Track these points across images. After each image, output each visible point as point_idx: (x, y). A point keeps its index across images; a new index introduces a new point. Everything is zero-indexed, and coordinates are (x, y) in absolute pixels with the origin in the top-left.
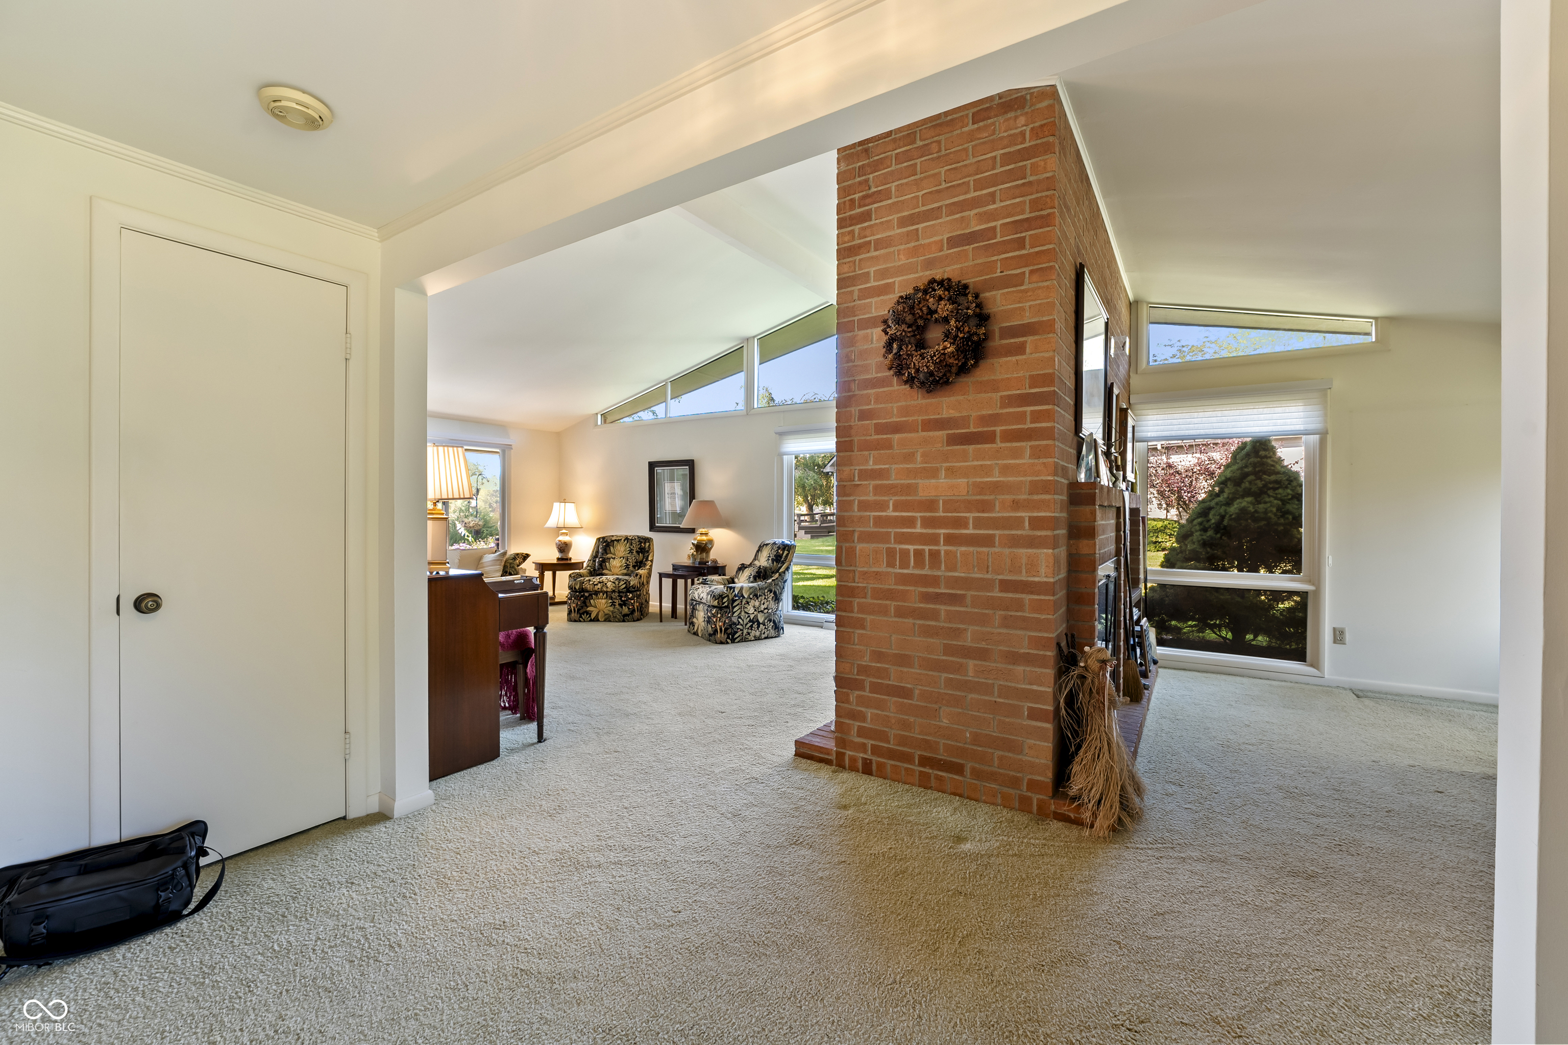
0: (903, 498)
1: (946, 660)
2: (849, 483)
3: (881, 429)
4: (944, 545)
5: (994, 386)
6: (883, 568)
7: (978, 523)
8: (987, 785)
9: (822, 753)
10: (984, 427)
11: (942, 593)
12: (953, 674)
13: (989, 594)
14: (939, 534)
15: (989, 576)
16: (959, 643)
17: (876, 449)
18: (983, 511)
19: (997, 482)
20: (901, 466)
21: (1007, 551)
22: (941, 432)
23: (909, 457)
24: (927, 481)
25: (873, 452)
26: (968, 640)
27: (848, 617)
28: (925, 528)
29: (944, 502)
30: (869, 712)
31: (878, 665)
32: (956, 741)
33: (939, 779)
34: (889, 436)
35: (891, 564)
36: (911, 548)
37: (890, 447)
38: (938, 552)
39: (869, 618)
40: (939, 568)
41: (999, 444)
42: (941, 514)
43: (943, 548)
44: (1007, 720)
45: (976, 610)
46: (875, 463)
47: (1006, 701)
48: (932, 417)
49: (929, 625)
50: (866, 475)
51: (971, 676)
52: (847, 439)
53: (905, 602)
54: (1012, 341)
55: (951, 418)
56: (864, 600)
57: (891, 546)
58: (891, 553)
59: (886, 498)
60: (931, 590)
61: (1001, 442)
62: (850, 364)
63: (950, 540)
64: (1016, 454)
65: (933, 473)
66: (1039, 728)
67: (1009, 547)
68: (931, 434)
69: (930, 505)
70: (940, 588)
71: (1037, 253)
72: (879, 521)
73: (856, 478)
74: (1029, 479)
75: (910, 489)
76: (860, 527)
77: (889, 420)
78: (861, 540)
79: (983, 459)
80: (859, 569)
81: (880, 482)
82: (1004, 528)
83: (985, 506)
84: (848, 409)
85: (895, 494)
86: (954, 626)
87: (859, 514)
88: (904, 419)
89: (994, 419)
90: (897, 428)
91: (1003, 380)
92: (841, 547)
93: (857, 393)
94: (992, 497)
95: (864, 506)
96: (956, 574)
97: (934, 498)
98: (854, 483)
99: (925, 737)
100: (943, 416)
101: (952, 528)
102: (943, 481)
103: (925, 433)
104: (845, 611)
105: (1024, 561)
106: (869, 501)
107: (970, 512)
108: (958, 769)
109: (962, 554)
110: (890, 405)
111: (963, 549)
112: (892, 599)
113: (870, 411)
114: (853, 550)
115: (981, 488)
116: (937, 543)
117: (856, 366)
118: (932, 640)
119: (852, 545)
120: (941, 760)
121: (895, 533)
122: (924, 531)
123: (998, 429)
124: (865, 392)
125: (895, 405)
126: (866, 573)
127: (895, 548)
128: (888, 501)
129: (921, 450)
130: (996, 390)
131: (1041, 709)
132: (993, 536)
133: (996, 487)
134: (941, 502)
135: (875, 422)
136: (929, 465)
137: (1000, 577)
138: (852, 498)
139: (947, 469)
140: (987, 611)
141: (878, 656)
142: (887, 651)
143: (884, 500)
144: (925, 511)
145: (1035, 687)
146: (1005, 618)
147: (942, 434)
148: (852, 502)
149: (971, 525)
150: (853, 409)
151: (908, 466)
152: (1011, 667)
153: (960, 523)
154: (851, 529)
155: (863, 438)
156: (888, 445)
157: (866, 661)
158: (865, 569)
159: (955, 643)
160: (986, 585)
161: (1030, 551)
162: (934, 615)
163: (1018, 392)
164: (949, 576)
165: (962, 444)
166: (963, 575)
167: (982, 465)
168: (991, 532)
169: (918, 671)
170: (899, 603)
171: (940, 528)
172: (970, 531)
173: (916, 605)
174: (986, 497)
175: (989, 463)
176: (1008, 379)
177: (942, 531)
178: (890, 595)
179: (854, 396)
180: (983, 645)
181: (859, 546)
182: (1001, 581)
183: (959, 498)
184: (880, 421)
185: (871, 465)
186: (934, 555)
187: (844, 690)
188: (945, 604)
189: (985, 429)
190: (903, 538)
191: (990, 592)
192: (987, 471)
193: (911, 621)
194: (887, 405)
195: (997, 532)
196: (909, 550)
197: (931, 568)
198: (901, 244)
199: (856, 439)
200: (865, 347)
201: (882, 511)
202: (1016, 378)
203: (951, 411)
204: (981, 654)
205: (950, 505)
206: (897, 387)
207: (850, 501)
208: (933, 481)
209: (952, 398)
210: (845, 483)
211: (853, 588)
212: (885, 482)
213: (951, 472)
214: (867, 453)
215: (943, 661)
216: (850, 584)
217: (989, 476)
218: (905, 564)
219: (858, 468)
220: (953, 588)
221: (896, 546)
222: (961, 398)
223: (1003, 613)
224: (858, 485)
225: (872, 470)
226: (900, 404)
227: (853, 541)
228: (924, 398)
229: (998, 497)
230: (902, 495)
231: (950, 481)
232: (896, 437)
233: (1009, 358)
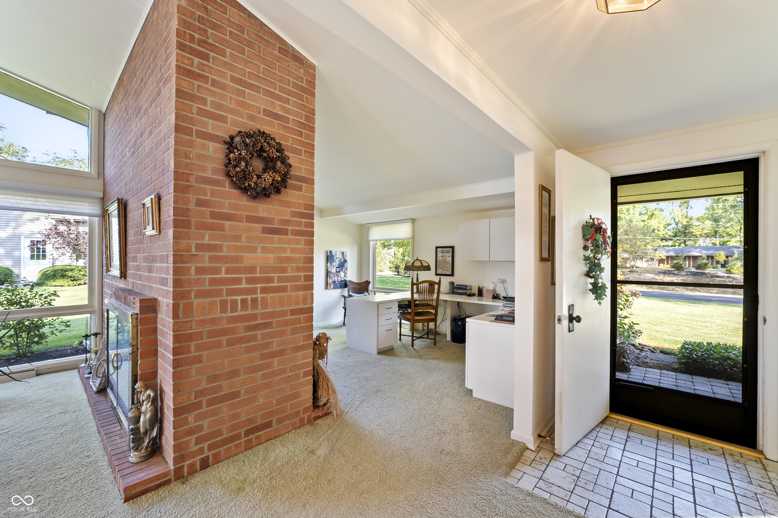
0: (233, 265)
1: (262, 363)
2: (186, 253)
3: (214, 215)
4: (260, 294)
5: (288, 204)
6: (218, 314)
7: (280, 280)
8: (284, 424)
9: (158, 480)
10: (282, 225)
11: (259, 324)
12: (266, 370)
13: (285, 318)
14: (257, 288)
15: (285, 309)
16: (269, 351)
17: (211, 230)
18: (282, 273)
19: (289, 257)
20: (232, 243)
21: (293, 293)
22: (258, 225)
23: (237, 238)
24: (249, 255)
25: (209, 231)
26: (275, 348)
27: (185, 358)
28: (248, 284)
29: (261, 268)
30: (205, 423)
31: (213, 385)
32: (268, 409)
33: (258, 438)
34: (221, 222)
35: (223, 311)
36: (239, 298)
37: (223, 229)
38: (257, 298)
39: (205, 353)
40: (257, 308)
41: (290, 236)
42: (258, 275)
43: (259, 296)
44: (294, 383)
45: (278, 329)
46: (210, 239)
47: (293, 373)
48: (253, 214)
49: (251, 346)
50: (200, 247)
51: (276, 367)
52: (185, 218)
53: (234, 335)
54: (296, 183)
55: (264, 217)
56: (201, 341)
57: (224, 298)
58: (223, 303)
59: (219, 265)
60: (252, 323)
61: (291, 235)
62: (188, 161)
63: (264, 290)
64: (298, 242)
65: (253, 250)
66: (308, 380)
67: (295, 291)
68: (252, 225)
69: (252, 270)
70: (257, 321)
71: (308, 143)
72: (213, 282)
73: (193, 250)
74: (304, 256)
75: (237, 259)
76: (197, 287)
77: (222, 211)
78: (197, 296)
79: (282, 244)
80: (196, 319)
81: (214, 254)
82: (292, 281)
83: (283, 270)
84: (186, 195)
85: (228, 262)
86: (266, 341)
87: (196, 277)
88: (234, 212)
89: (287, 222)
90: (228, 217)
91: (292, 202)
92: (179, 304)
93: (194, 184)
94: (286, 265)
95: (200, 271)
96: (267, 310)
97: (253, 265)
98: (192, 253)
99: (248, 417)
100: (260, 215)
101: (265, 283)
102: (259, 254)
103: (248, 224)
104: (183, 354)
105: (301, 298)
106: (205, 267)
107: (275, 273)
108: (269, 425)
109: (271, 298)
110: (223, 200)
111: (271, 295)
112: (225, 335)
113: (207, 201)
114: (191, 305)
115: (281, 260)
116: (256, 293)
117: (192, 163)
118: (253, 354)
119: (190, 301)
120: (258, 426)
121: (227, 289)
122: (247, 286)
123: (290, 228)
124: (202, 186)
125: (227, 201)
126: (203, 320)
127: (227, 300)
128: (221, 267)
129: (246, 234)
130: (289, 207)
131: (308, 370)
132: (287, 286)
133: (289, 260)
134: (258, 268)
135: (210, 209)
136: (251, 245)
137: (291, 308)
138: (189, 265)
139: (262, 248)
140: (284, 328)
141: (214, 378)
142: (221, 372)
143: (218, 267)
144: (248, 274)
145: (306, 361)
146: (293, 329)
147: (259, 226)
148: (189, 269)
149: (276, 281)
150: (190, 196)
151: (236, 244)
152: (295, 354)
153: (270, 280)
154: (188, 289)
155: (200, 220)
156: (222, 228)
157: (203, 385)
158: (202, 318)
159: (267, 351)
160: (283, 314)
161: (304, 292)
162: (254, 338)
163: (299, 210)
164: (263, 313)
165: (270, 233)
166: (271, 310)
167: (281, 247)
168: (286, 284)
169: (244, 377)
170: (229, 337)
171: (258, 283)
172: (275, 284)
173: (242, 335)
174: (284, 265)
175: (285, 246)
176: (295, 202)
177: (259, 286)
178: (223, 332)
179: (192, 186)
180: (282, 347)
181: (196, 302)
182: (291, 310)
183: (269, 265)
184: (214, 210)
185: (206, 240)
186: (254, 301)
187: (182, 417)
188: (261, 329)
189: (283, 227)
190: (231, 292)
191: (285, 317)
192: (284, 250)
193: (238, 346)
194: (220, 200)
195: (289, 284)
196: (237, 300)
197: (252, 309)
198: (233, 94)
199: (193, 220)
200: (203, 152)
201: (217, 274)
202: (298, 203)
203: (265, 213)
204: (281, 353)
205: (264, 269)
206: (227, 188)
207: (188, 267)
208: (253, 255)
209: (265, 206)
210: (182, 253)
211: (191, 334)
212: (218, 254)
213: (264, 250)
214: (203, 231)
215: (260, 364)
216: (187, 332)
217: (285, 253)
218: (234, 309)
219: (195, 242)
220: (265, 319)
221: (227, 298)
222: (271, 206)
223: (291, 327)
224: (195, 255)
225: (208, 244)
226: (231, 201)
227: (191, 298)
228: (247, 201)
229: (289, 265)
230: (232, 263)
231: (264, 255)
232: (227, 223)
233: (295, 192)
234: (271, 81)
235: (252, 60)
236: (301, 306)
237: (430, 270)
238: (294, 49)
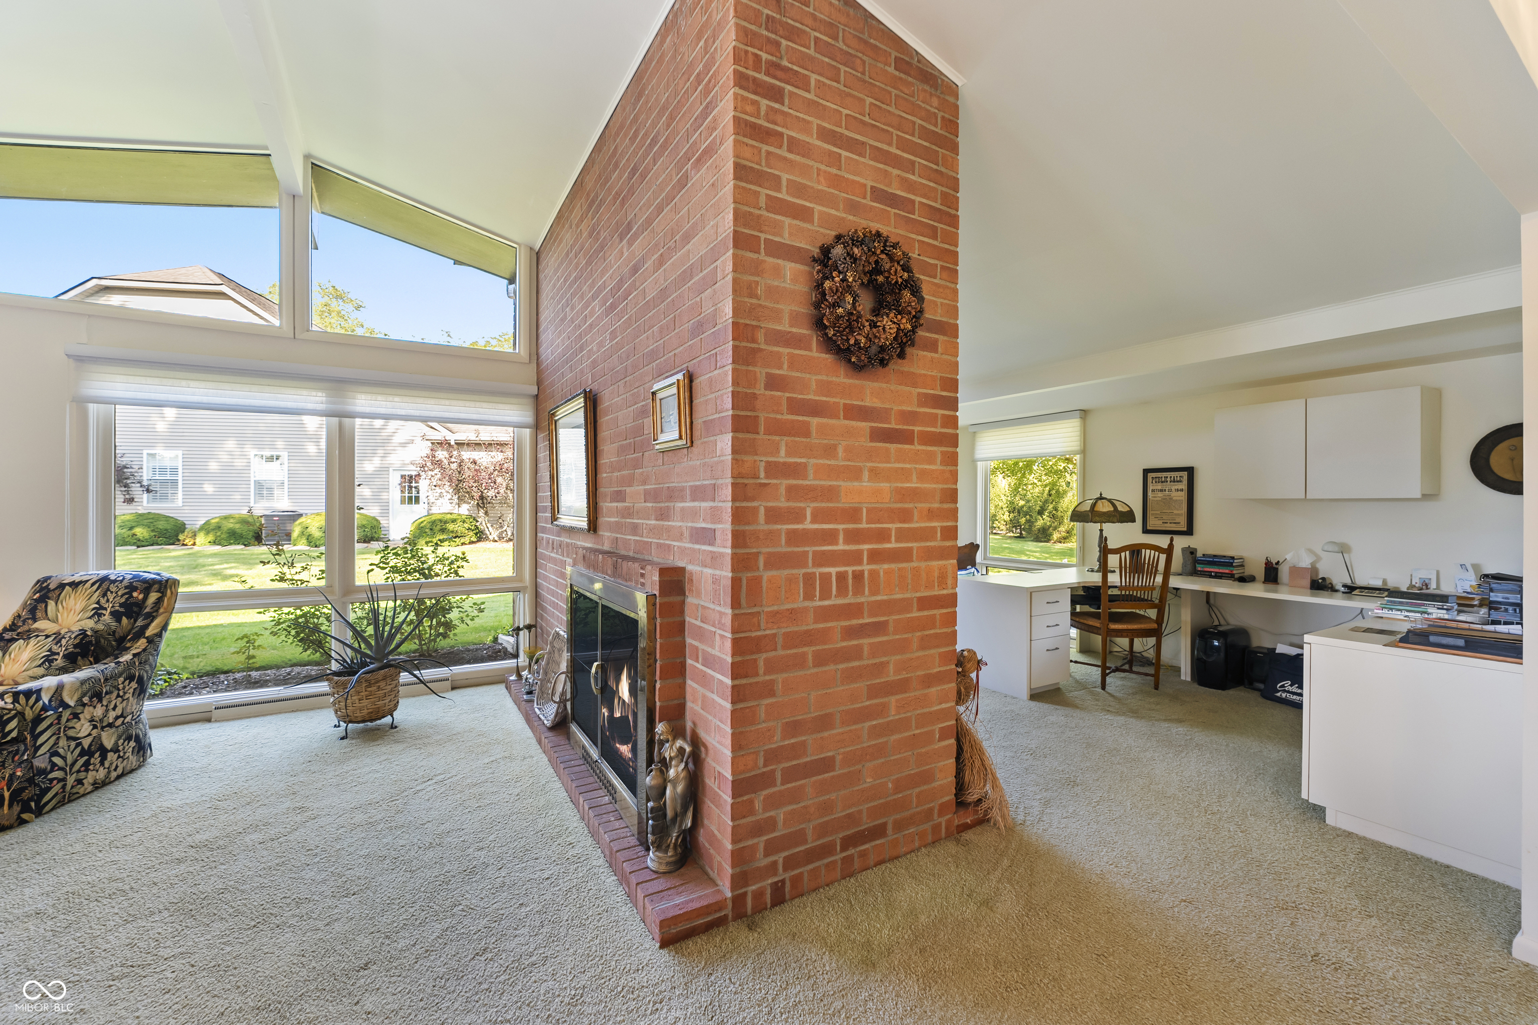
0: (824, 505)
1: (870, 705)
2: (751, 481)
3: (796, 406)
4: (868, 564)
5: (912, 380)
6: (800, 603)
7: (902, 535)
8: (907, 832)
9: (709, 914)
10: (904, 424)
11: (866, 624)
12: (876, 719)
13: (908, 616)
14: (862, 551)
15: (908, 595)
16: (882, 680)
17: (789, 435)
18: (904, 522)
19: (916, 488)
20: (821, 461)
21: (923, 565)
22: (864, 424)
23: (830, 451)
24: (849, 484)
25: (786, 438)
26: (891, 675)
27: (751, 684)
28: (848, 544)
29: (868, 510)
30: (780, 815)
31: (793, 741)
32: (880, 798)
33: (863, 855)
34: (805, 418)
35: (809, 596)
36: (833, 570)
37: (807, 434)
38: (862, 572)
39: (779, 678)
40: (863, 593)
41: (918, 447)
42: (864, 525)
43: (866, 568)
44: (923, 750)
45: (897, 637)
46: (788, 454)
47: (922, 730)
48: (855, 403)
49: (853, 667)
50: (774, 470)
51: (893, 715)
52: (749, 414)
53: (825, 644)
54: (927, 334)
55: (874, 408)
56: (773, 654)
57: (809, 571)
58: (809, 579)
59: (802, 505)
60: (855, 622)
61: (919, 444)
62: (754, 301)
63: (875, 556)
64: (930, 459)
65: (856, 474)
66: (947, 746)
67: (926, 560)
68: (853, 423)
69: (853, 514)
70: (863, 618)
71: (947, 250)
72: (794, 537)
73: (762, 475)
74: (941, 486)
75: (831, 493)
76: (768, 547)
77: (805, 397)
78: (769, 565)
79: (904, 462)
80: (766, 609)
81: (794, 482)
82: (922, 539)
83: (905, 515)
84: (750, 368)
85: (815, 499)
86: (877, 661)
87: (766, 527)
88: (824, 399)
89: (909, 417)
90: (816, 410)
91: (921, 375)
92: (740, 579)
93: (763, 346)
94: (911, 505)
95: (774, 515)
96: (879, 598)
97: (857, 505)
98: (759, 481)
99: (848, 812)
100: (867, 404)
101: (876, 543)
102: (866, 483)
103: (847, 422)
104: (746, 677)
105: (936, 574)
106: (780, 508)
107: (893, 522)
108: (879, 831)
109: (886, 572)
110: (808, 376)
111: (886, 566)
112: (810, 644)
113: (783, 378)
114: (758, 580)
115: (903, 495)
116: (860, 562)
117: (760, 305)
118: (855, 686)
119: (756, 574)
120: (864, 831)
121: (814, 552)
122: (847, 547)
123: (917, 429)
124: (776, 349)
125: (814, 377)
126: (777, 612)
127: (814, 573)
128: (805, 509)
129: (844, 443)
130: (915, 385)
131: (948, 726)
132: (911, 549)
133: (915, 495)
134: (865, 510)
135: (787, 395)
136: (852, 464)
137: (918, 595)
138: (755, 504)
139: (871, 470)
140: (906, 636)
141: (793, 728)
142: (805, 717)
143: (800, 507)
144: (849, 522)
145: (944, 706)
146: (922, 639)
147: (865, 426)
148: (755, 510)
149: (893, 538)
150: (757, 369)
151: (829, 463)
152: (926, 691)
153: (883, 535)
154: (754, 550)
155: (772, 416)
156: (805, 431)
157: (778, 741)
158: (775, 608)
159: (878, 681)
160: (904, 605)
161: (940, 562)
162: (857, 653)
163: (932, 392)
164: (872, 602)
165: (884, 441)
166: (885, 598)
167: (902, 469)
168: (910, 545)
169: (840, 730)
170: (818, 648)
171: (864, 543)
172: (893, 545)
173: (838, 645)
174: (906, 506)
175: (908, 466)
176: (925, 375)
177: (866, 547)
178: (808, 638)
179: (760, 350)
180: (904, 675)
181: (766, 575)
182: (920, 599)
183: (882, 506)
184: (794, 396)
185: (782, 457)
186: (858, 577)
187: (745, 798)
188: (869, 636)
189: (905, 427)
190: (823, 559)
191: (909, 613)
192: (905, 474)
193: (832, 667)
194: (803, 375)
195: (914, 545)
196: (830, 574)
197: (855, 594)
198: (822, 163)
199: (762, 416)
200: (776, 283)
201: (798, 523)
202: (931, 376)
203: (875, 400)
204: (901, 686)
205: (875, 514)
206: (816, 353)
207: (754, 508)
208: (856, 484)
209: (876, 384)
210: (746, 481)
211: (759, 638)
212: (800, 482)
213: (875, 474)
214: (777, 438)
215: (867, 707)
216: (754, 634)
217: (908, 482)
218: (825, 595)
219: (764, 459)
220: (876, 616)
221: (814, 570)
222: (884, 385)
223: (919, 634)
224: (765, 485)
225: (784, 464)
226: (819, 377)
227: (758, 569)
228: (847, 376)
229: (916, 505)
230: (822, 501)
231: (873, 485)
232: (815, 421)
233: (925, 353)
234: (883, 130)
235: (851, 91)
236: (936, 592)
237: (1133, 521)
238: (921, 58)
